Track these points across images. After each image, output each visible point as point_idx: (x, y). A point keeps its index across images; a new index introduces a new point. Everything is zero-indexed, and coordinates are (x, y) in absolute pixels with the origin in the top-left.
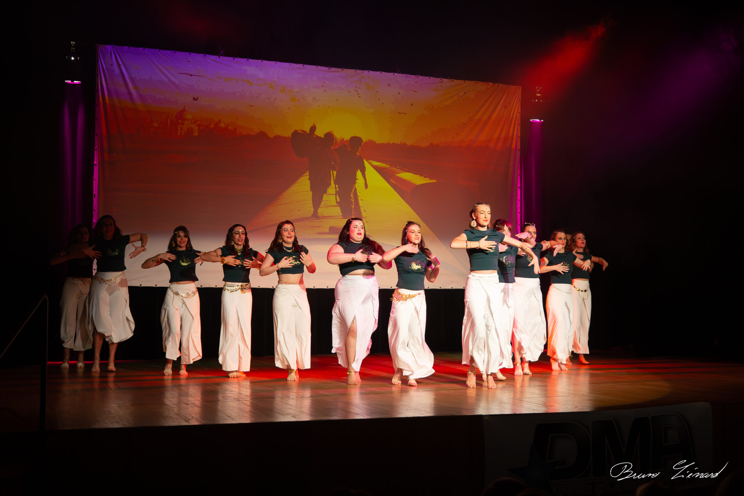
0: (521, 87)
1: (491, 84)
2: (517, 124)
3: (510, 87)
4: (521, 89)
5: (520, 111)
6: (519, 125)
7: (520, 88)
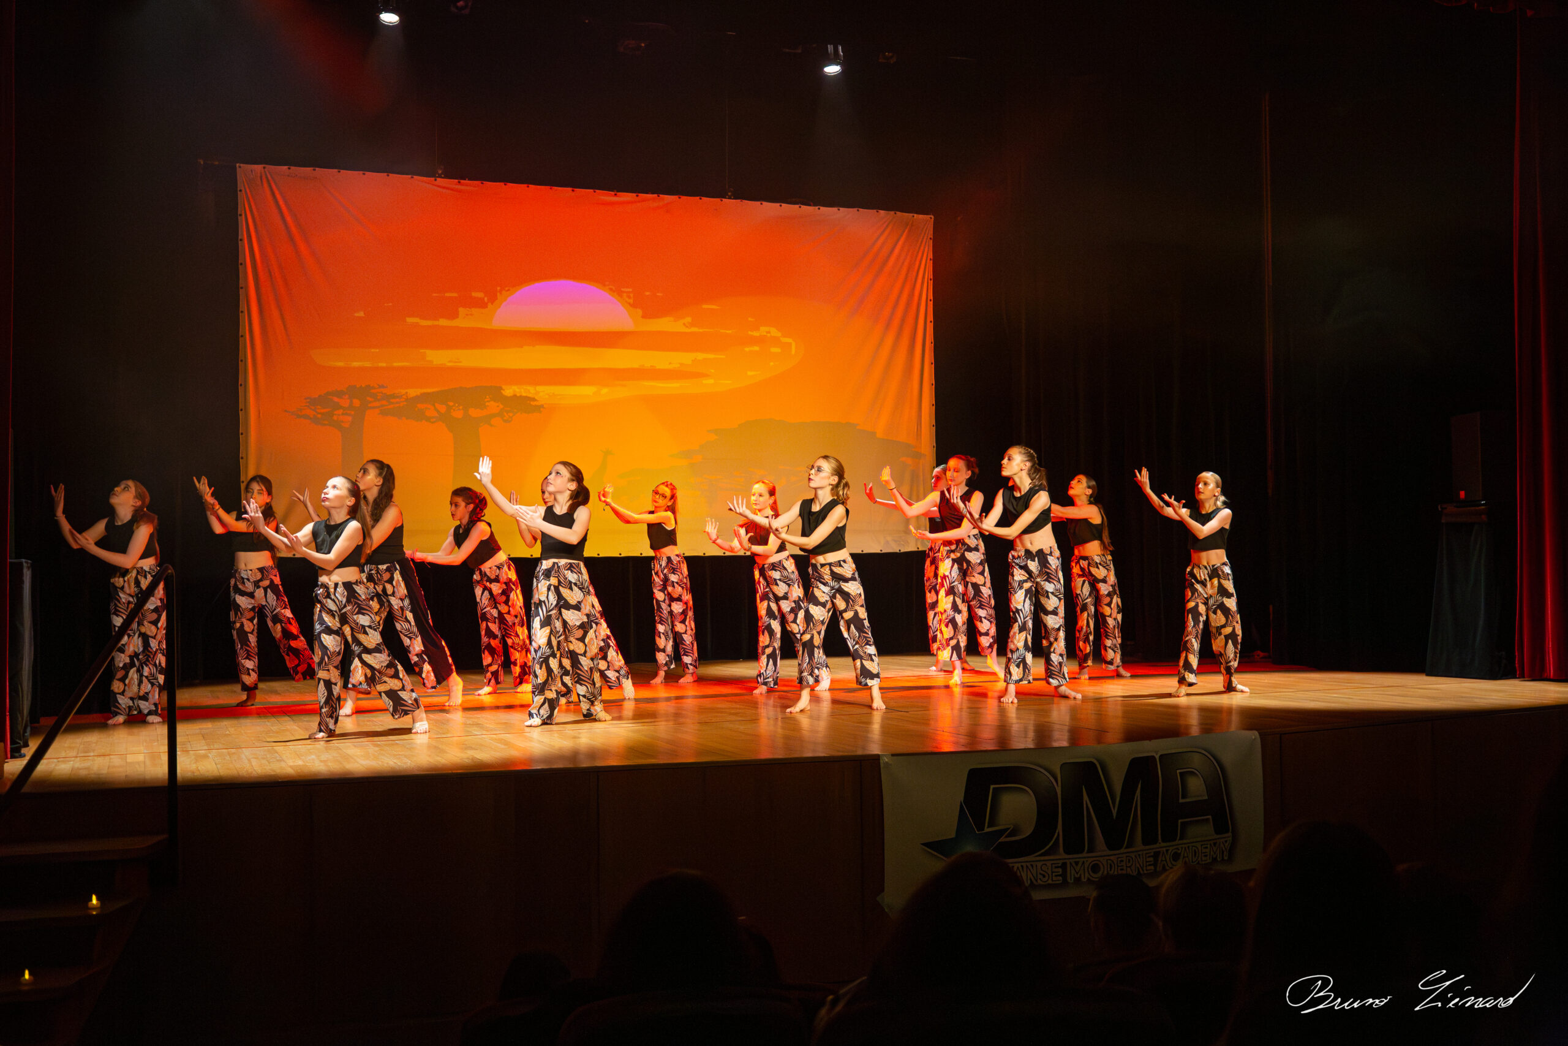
0: (933, 217)
1: (882, 212)
2: (926, 277)
3: (915, 217)
4: (933, 219)
5: (931, 256)
6: (931, 279)
7: (931, 218)
